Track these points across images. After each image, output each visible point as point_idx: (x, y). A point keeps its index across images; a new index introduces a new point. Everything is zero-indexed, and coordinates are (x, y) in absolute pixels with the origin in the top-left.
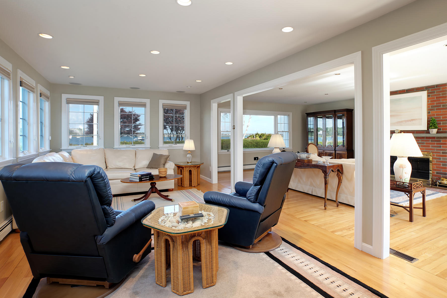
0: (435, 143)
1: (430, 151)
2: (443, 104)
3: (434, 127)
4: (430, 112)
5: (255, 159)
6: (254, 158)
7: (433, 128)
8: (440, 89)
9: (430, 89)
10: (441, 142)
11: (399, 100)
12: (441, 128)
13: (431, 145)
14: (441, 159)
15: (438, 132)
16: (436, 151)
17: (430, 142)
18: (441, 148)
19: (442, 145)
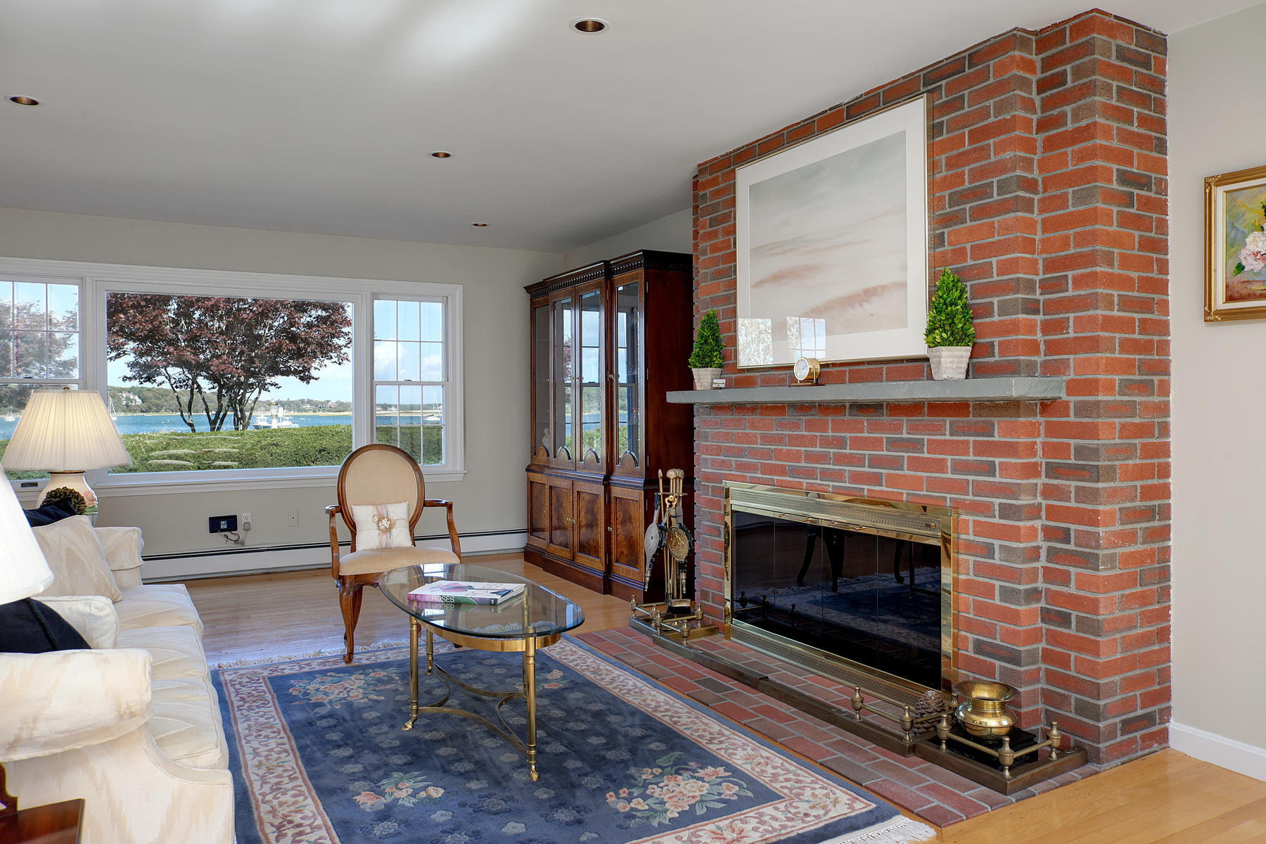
0: (967, 442)
1: (948, 496)
2: (1004, 177)
3: (945, 331)
4: (944, 233)
5: (215, 524)
6: (211, 519)
7: (938, 340)
8: (984, 75)
9: (943, 82)
10: (997, 438)
11: (813, 173)
12: (996, 340)
13: (949, 458)
14: (997, 555)
15: (974, 371)
16: (970, 497)
17: (948, 437)
18: (994, 476)
19: (997, 460)
